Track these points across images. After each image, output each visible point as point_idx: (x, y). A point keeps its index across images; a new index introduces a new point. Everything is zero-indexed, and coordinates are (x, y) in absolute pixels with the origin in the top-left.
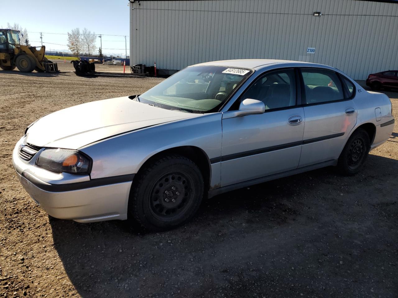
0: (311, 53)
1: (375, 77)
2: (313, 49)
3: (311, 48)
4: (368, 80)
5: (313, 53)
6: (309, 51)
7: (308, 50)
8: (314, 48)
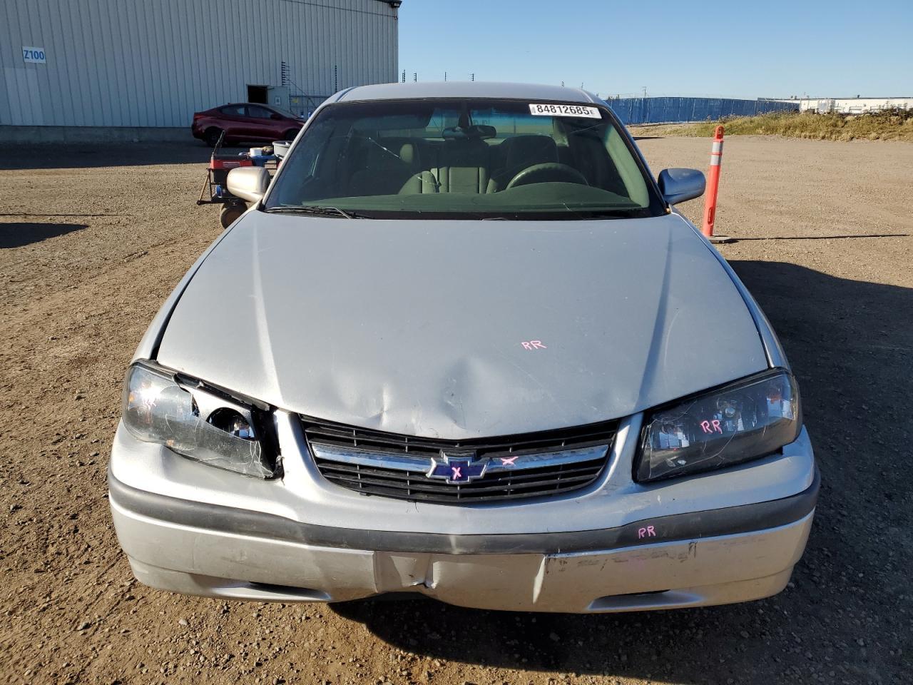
0: (34, 61)
1: (209, 118)
2: (39, 50)
3: (34, 49)
4: (194, 126)
5: (40, 61)
6: (29, 55)
7: (25, 53)
8: (42, 50)
